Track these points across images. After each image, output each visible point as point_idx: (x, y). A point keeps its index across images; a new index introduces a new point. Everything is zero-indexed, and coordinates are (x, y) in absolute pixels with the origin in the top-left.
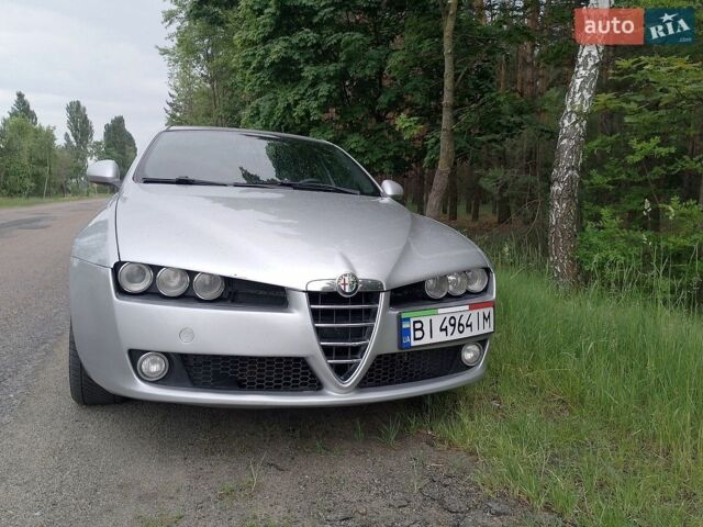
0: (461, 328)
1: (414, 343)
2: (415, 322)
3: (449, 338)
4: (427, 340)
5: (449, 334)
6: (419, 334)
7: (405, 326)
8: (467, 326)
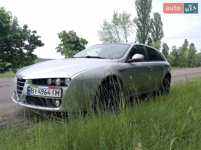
0: (45, 93)
1: (31, 94)
2: (31, 89)
3: (41, 95)
4: (34, 94)
5: (41, 94)
6: (32, 92)
7: (29, 89)
8: (48, 93)
